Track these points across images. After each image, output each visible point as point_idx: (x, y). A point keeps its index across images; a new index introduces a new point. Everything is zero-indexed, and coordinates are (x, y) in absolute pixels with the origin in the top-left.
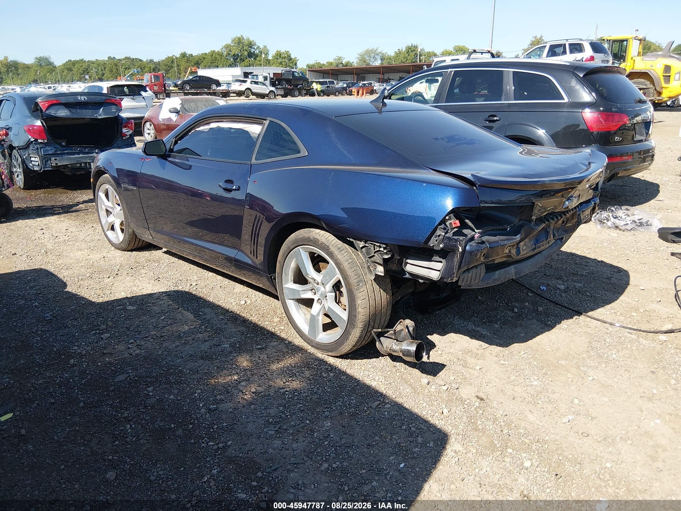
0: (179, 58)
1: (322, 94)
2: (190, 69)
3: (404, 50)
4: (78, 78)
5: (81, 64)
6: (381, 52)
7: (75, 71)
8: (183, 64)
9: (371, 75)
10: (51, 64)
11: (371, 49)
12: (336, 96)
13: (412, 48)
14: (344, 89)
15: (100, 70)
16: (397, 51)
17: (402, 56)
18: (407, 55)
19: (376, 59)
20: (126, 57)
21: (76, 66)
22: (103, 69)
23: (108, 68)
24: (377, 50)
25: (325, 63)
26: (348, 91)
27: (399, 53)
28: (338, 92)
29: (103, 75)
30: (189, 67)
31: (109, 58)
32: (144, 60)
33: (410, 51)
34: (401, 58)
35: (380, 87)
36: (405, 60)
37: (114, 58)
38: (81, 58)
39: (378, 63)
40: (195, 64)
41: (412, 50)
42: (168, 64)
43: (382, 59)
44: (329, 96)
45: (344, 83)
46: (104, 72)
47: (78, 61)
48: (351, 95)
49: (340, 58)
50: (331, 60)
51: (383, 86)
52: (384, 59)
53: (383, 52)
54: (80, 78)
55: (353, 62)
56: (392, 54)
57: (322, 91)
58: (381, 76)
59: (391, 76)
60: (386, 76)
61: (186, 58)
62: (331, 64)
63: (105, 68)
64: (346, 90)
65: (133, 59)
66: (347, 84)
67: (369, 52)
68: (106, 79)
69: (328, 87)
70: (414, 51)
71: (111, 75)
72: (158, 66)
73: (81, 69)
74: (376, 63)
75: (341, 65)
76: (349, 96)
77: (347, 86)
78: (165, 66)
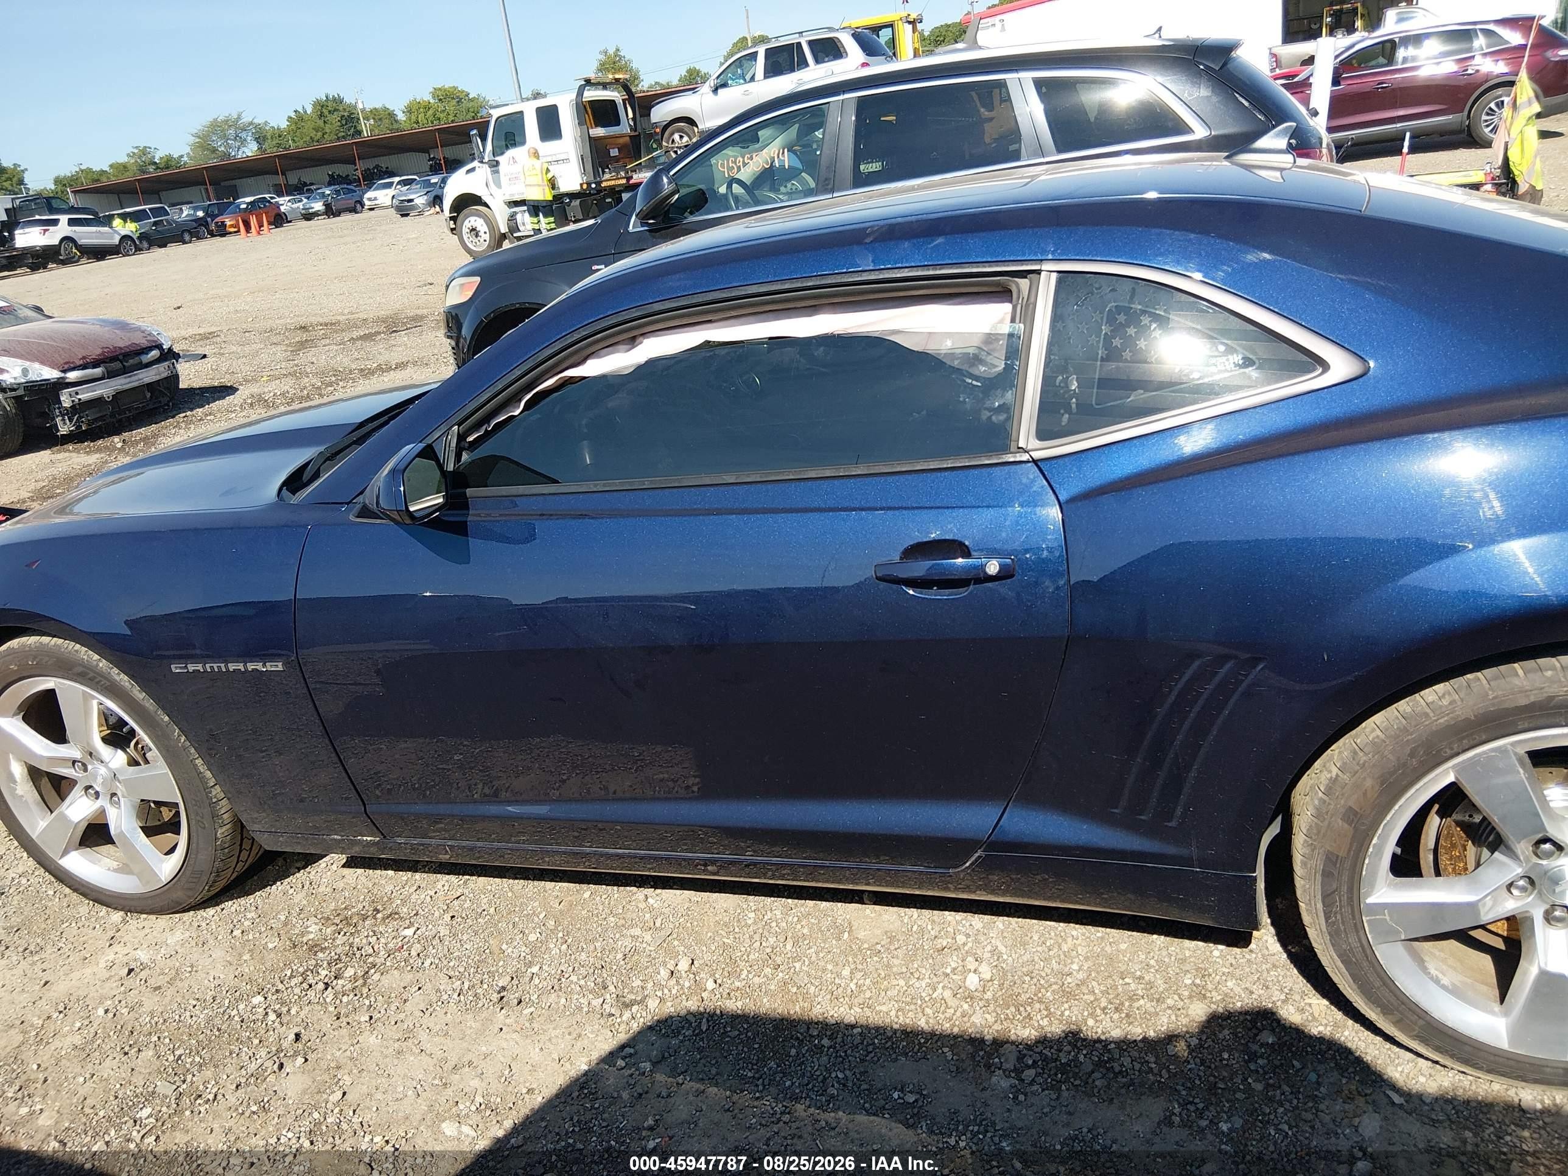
1: (145, 245)
3: (309, 111)
6: (251, 123)
9: (250, 181)
11: (221, 118)
12: (184, 242)
13: (330, 104)
14: (201, 222)
16: (293, 115)
17: (309, 125)
18: (320, 123)
19: (243, 142)
24: (239, 118)
25: (107, 169)
26: (213, 227)
27: (298, 121)
28: (189, 231)
33: (326, 112)
34: (308, 129)
35: (295, 206)
36: (320, 134)
39: (250, 150)
41: (328, 108)
43: (260, 139)
44: (165, 246)
45: (196, 209)
48: (223, 235)
49: (144, 151)
50: (123, 159)
51: (301, 201)
52: (265, 138)
53: (256, 121)
55: (182, 156)
56: (284, 124)
57: (143, 237)
58: (280, 179)
59: (306, 175)
60: (293, 178)
62: (124, 167)
64: (206, 225)
66: (206, 210)
67: (218, 128)
69: (155, 224)
70: (336, 110)
74: (246, 150)
75: (151, 169)
76: (218, 239)
77: (207, 214)
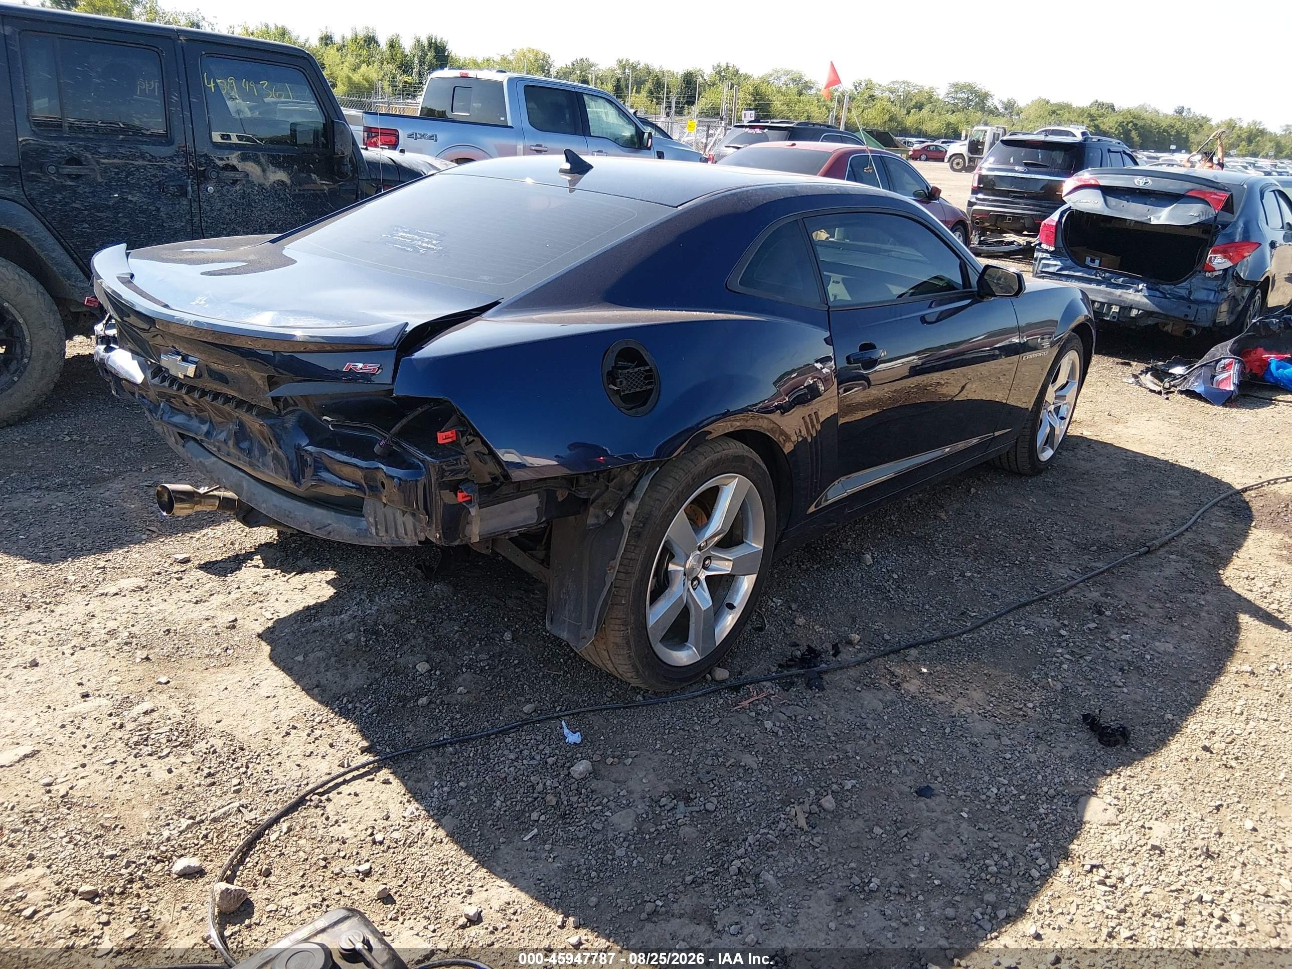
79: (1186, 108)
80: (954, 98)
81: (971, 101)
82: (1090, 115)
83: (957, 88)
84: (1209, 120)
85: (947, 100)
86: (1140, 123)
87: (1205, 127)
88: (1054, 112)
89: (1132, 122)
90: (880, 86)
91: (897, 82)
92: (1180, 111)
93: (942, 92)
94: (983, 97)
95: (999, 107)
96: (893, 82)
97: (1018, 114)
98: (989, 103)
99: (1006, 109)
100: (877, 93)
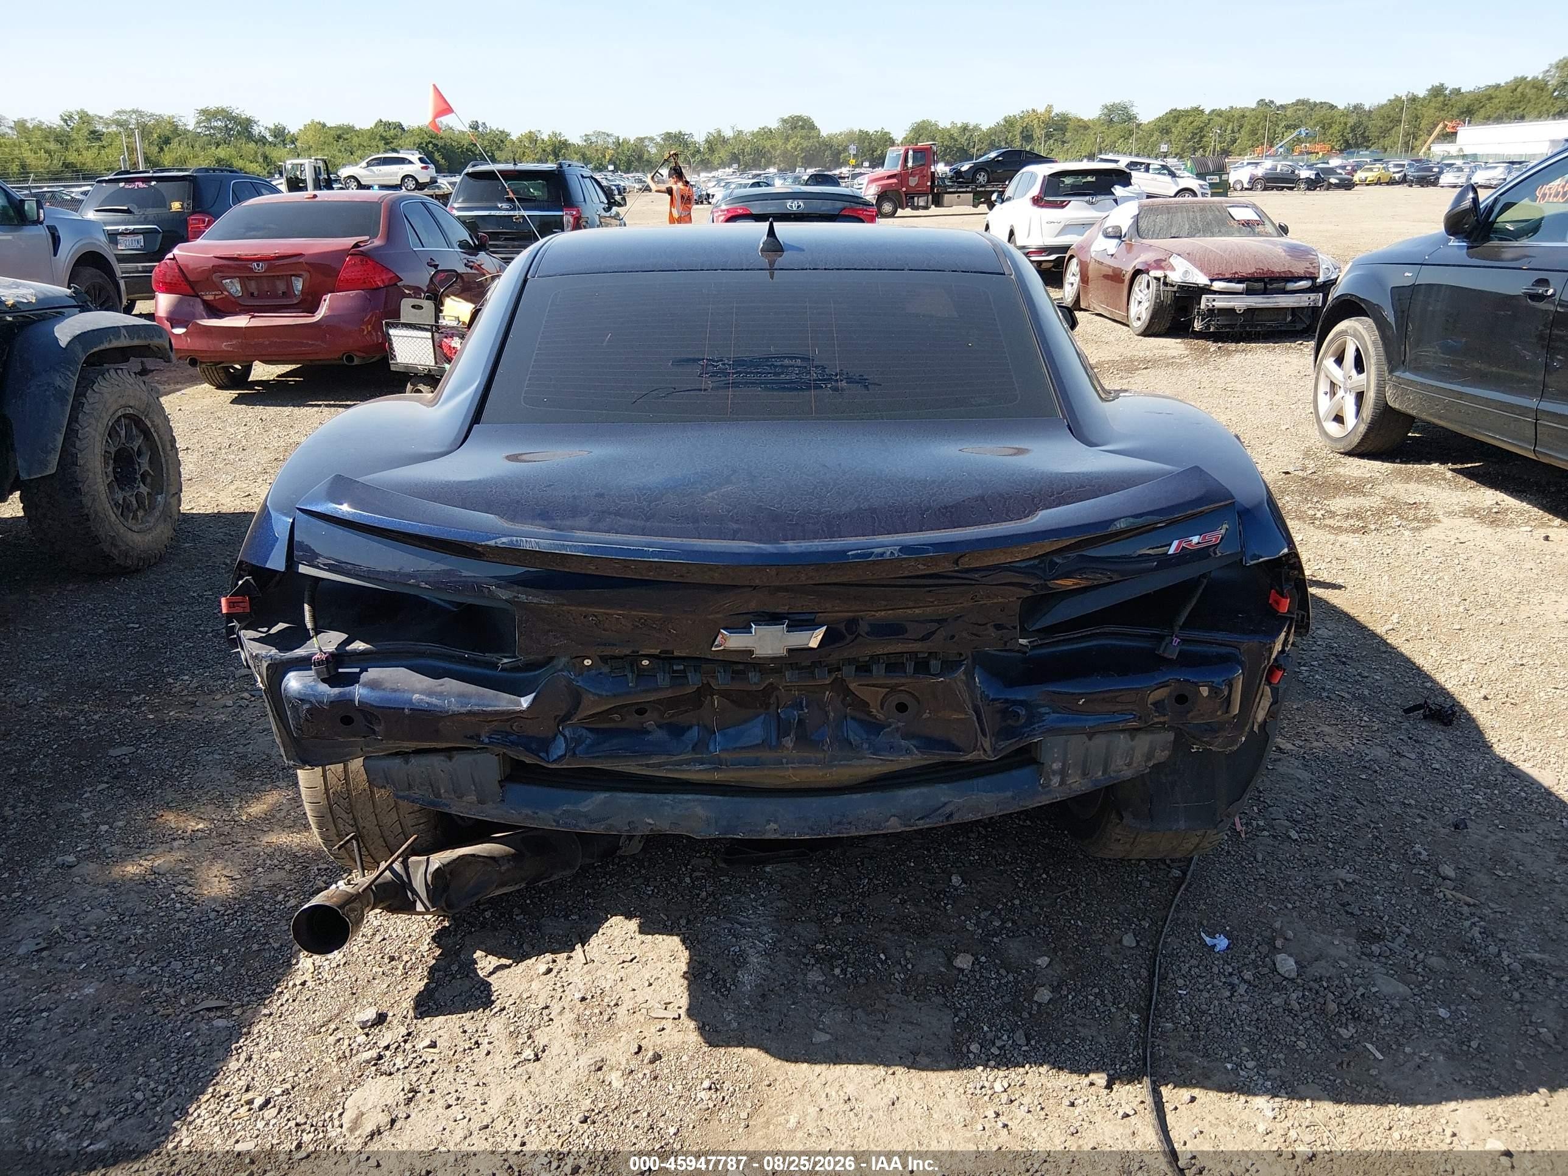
0: (1424, 98)
2: (1441, 125)
4: (1178, 150)
5: (1191, 119)
7: (1176, 133)
8: (1430, 113)
10: (1131, 118)
15: (1228, 132)
20: (1299, 101)
21: (1180, 123)
22: (1236, 129)
23: (1247, 128)
29: (1234, 141)
30: (1443, 120)
31: (1261, 102)
32: (1341, 107)
37: (1272, 102)
38: (1195, 105)
40: (1462, 113)
42: (1392, 113)
46: (1237, 135)
47: (1187, 111)
54: (1183, 150)
61: (1441, 99)
63: (1241, 126)
65: (1315, 104)
68: (1237, 151)
71: (1250, 143)
72: (1364, 118)
73: (1190, 129)
78: (1383, 118)
79: (480, 123)
80: (208, 128)
81: (231, 129)
82: (383, 138)
83: (208, 115)
84: (508, 135)
85: (199, 130)
86: (440, 143)
87: (507, 143)
88: (339, 137)
89: (430, 142)
90: (101, 118)
91: (125, 112)
92: (475, 126)
93: (190, 122)
94: (246, 125)
95: (268, 135)
96: (118, 112)
97: (293, 143)
98: (256, 130)
99: (275, 137)
100: (100, 128)
